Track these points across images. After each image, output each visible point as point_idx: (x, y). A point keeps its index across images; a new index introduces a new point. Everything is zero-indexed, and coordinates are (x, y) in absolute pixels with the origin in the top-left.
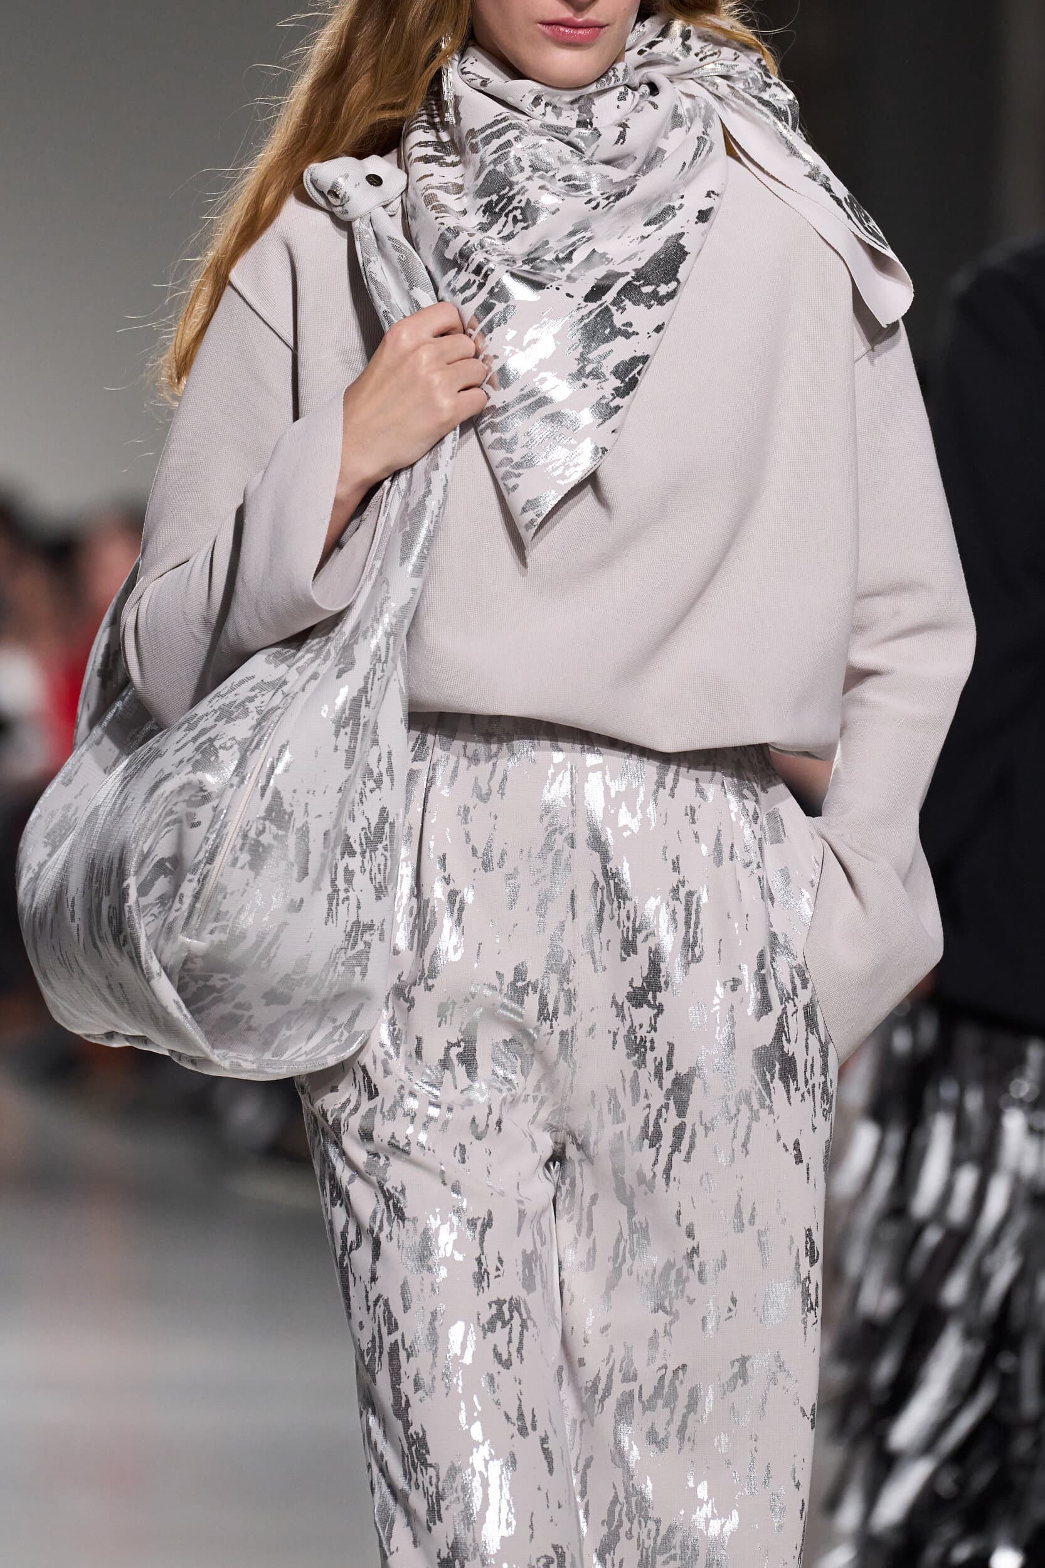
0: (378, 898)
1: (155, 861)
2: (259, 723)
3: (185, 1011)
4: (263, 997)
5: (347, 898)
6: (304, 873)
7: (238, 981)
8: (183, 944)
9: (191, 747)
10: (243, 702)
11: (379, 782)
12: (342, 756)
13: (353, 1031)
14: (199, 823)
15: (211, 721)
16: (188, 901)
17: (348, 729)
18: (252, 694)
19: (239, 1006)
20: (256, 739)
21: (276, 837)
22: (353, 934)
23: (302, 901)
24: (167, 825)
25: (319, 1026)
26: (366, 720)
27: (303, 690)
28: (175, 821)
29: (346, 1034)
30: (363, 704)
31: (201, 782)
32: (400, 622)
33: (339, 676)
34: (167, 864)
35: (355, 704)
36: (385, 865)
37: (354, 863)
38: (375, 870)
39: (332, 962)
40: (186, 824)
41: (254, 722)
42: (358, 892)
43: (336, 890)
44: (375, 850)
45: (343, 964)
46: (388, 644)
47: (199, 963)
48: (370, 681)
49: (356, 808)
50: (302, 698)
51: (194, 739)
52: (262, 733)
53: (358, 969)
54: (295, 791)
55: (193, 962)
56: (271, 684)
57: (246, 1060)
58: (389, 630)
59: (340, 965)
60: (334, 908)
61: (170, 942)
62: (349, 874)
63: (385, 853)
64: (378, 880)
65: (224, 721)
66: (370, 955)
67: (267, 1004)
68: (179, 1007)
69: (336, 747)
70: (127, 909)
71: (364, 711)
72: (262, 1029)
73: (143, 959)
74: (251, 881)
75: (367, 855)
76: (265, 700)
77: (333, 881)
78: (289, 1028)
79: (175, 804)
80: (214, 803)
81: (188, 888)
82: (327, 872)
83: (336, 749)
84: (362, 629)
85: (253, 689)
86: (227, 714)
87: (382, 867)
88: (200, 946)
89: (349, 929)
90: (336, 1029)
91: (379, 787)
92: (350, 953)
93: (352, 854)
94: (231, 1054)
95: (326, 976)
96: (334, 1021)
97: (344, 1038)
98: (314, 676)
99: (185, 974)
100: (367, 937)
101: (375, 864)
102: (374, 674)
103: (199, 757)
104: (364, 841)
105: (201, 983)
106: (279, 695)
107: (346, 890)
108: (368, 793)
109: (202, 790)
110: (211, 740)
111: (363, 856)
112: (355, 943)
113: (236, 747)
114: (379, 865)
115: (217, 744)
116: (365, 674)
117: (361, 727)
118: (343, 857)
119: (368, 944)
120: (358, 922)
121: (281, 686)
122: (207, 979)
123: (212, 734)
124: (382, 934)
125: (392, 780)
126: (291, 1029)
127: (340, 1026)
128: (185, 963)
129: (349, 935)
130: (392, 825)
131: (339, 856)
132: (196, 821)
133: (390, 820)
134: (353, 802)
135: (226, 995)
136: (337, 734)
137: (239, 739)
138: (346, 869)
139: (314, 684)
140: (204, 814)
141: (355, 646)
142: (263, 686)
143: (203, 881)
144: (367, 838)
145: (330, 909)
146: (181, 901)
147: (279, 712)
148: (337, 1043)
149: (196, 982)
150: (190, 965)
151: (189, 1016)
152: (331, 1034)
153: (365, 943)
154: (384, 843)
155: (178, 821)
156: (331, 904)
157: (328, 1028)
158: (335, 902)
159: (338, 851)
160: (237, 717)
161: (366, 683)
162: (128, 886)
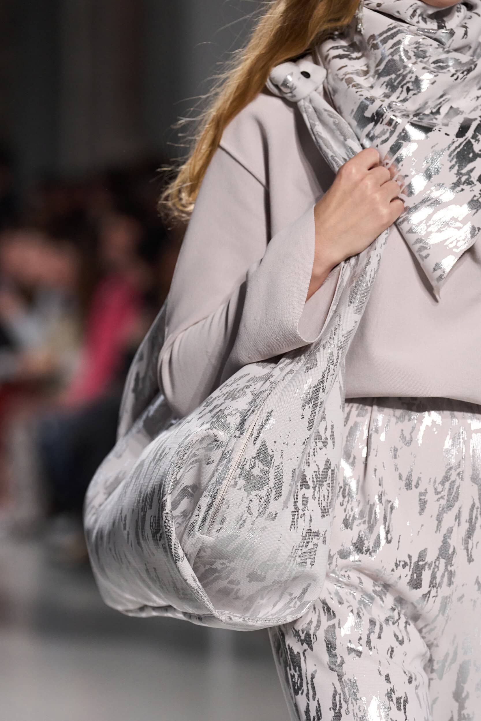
0: (323, 516)
1: (182, 487)
2: (254, 400)
3: (198, 583)
4: (247, 576)
5: (304, 515)
6: (278, 495)
7: (232, 565)
8: (199, 539)
9: (209, 415)
10: (242, 389)
11: (325, 444)
12: (306, 422)
13: (303, 601)
14: (213, 461)
15: (222, 400)
16: (204, 509)
17: (311, 405)
18: (248, 384)
19: (231, 582)
20: (252, 409)
21: (262, 471)
22: (307, 538)
23: (276, 513)
24: (192, 463)
25: (281, 597)
26: (322, 400)
27: (283, 380)
28: (196, 461)
29: (298, 603)
30: (321, 390)
31: (215, 435)
32: (346, 340)
33: (306, 372)
34: (189, 490)
35: (317, 389)
36: (328, 496)
37: (309, 493)
38: (322, 498)
39: (293, 555)
40: (204, 462)
41: (250, 400)
42: (310, 511)
43: (297, 509)
44: (321, 486)
45: (300, 557)
46: (338, 352)
47: (208, 552)
48: (326, 376)
49: (310, 458)
50: (283, 384)
51: (211, 411)
52: (256, 405)
53: (309, 561)
54: (275, 442)
55: (204, 551)
56: (261, 378)
57: (236, 616)
58: (339, 345)
59: (297, 557)
60: (295, 520)
61: (191, 537)
62: (305, 500)
63: (328, 488)
64: (323, 505)
65: (230, 400)
66: (317, 552)
67: (250, 581)
68: (195, 580)
69: (303, 415)
70: (164, 515)
71: (321, 394)
72: (245, 598)
73: (173, 548)
74: (245, 498)
75: (317, 488)
76: (258, 386)
77: (295, 503)
78: (262, 598)
79: (198, 449)
80: (223, 449)
81: (204, 501)
82: (292, 497)
83: (303, 417)
84: (322, 343)
85: (249, 381)
86: (232, 396)
87: (326, 497)
88: (209, 539)
89: (304, 534)
90: (291, 600)
91: (325, 447)
92: (305, 550)
93: (308, 487)
94: (227, 612)
95: (289, 563)
96: (291, 594)
97: (297, 606)
98: (291, 372)
99: (198, 559)
100: (315, 540)
101: (322, 494)
102: (329, 371)
103: (214, 420)
104: (315, 480)
105: (208, 567)
106: (268, 383)
107: (303, 510)
108: (318, 450)
109: (216, 440)
110: (222, 411)
111: (315, 489)
112: (308, 543)
113: (238, 414)
114: (324, 495)
115: (226, 412)
116: (323, 371)
117: (319, 405)
118: (301, 489)
119: (315, 545)
120: (310, 530)
121: (269, 378)
122: (212, 563)
123: (222, 407)
124: (325, 539)
125: (334, 443)
126: (263, 599)
127: (295, 598)
128: (199, 552)
129: (304, 538)
130: (333, 471)
131: (299, 488)
132: (211, 460)
133: (332, 468)
134: (309, 454)
135: (223, 574)
136: (304, 407)
137: (240, 410)
138: (304, 496)
139: (290, 376)
140: (216, 455)
141: (317, 353)
142: (255, 379)
143: (214, 497)
144: (317, 478)
145: (293, 521)
146: (199, 510)
147: (267, 392)
148: (293, 609)
149: (205, 566)
150: (202, 553)
151: (200, 586)
152: (289, 603)
153: (314, 544)
154: (328, 482)
155: (199, 461)
156: (293, 518)
157: (286, 598)
158: (296, 516)
159: (299, 484)
160: (239, 397)
161: (324, 377)
162: (166, 500)
